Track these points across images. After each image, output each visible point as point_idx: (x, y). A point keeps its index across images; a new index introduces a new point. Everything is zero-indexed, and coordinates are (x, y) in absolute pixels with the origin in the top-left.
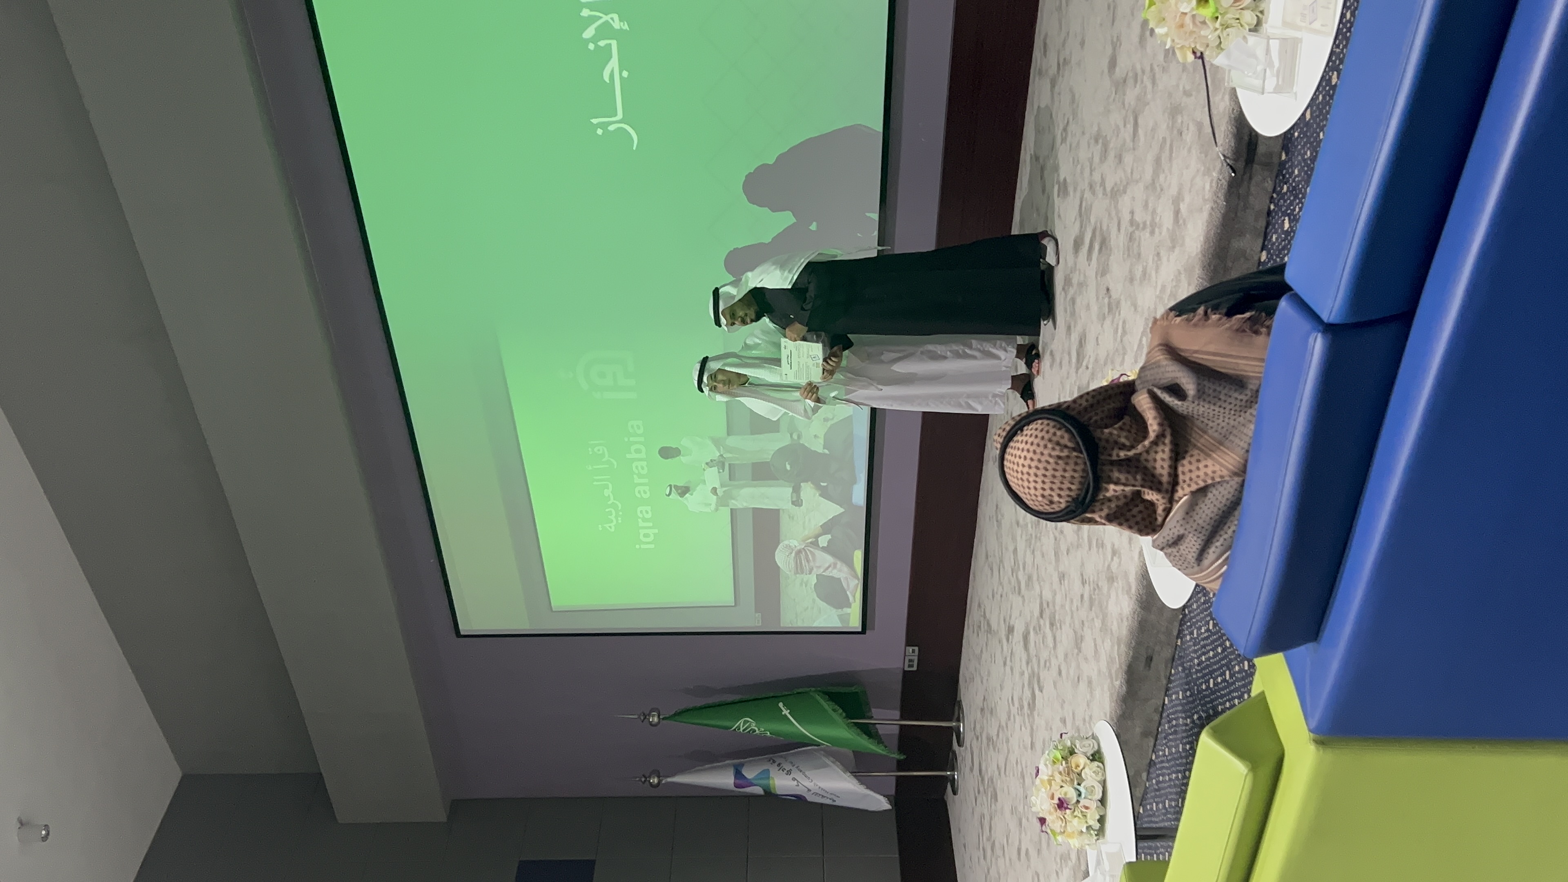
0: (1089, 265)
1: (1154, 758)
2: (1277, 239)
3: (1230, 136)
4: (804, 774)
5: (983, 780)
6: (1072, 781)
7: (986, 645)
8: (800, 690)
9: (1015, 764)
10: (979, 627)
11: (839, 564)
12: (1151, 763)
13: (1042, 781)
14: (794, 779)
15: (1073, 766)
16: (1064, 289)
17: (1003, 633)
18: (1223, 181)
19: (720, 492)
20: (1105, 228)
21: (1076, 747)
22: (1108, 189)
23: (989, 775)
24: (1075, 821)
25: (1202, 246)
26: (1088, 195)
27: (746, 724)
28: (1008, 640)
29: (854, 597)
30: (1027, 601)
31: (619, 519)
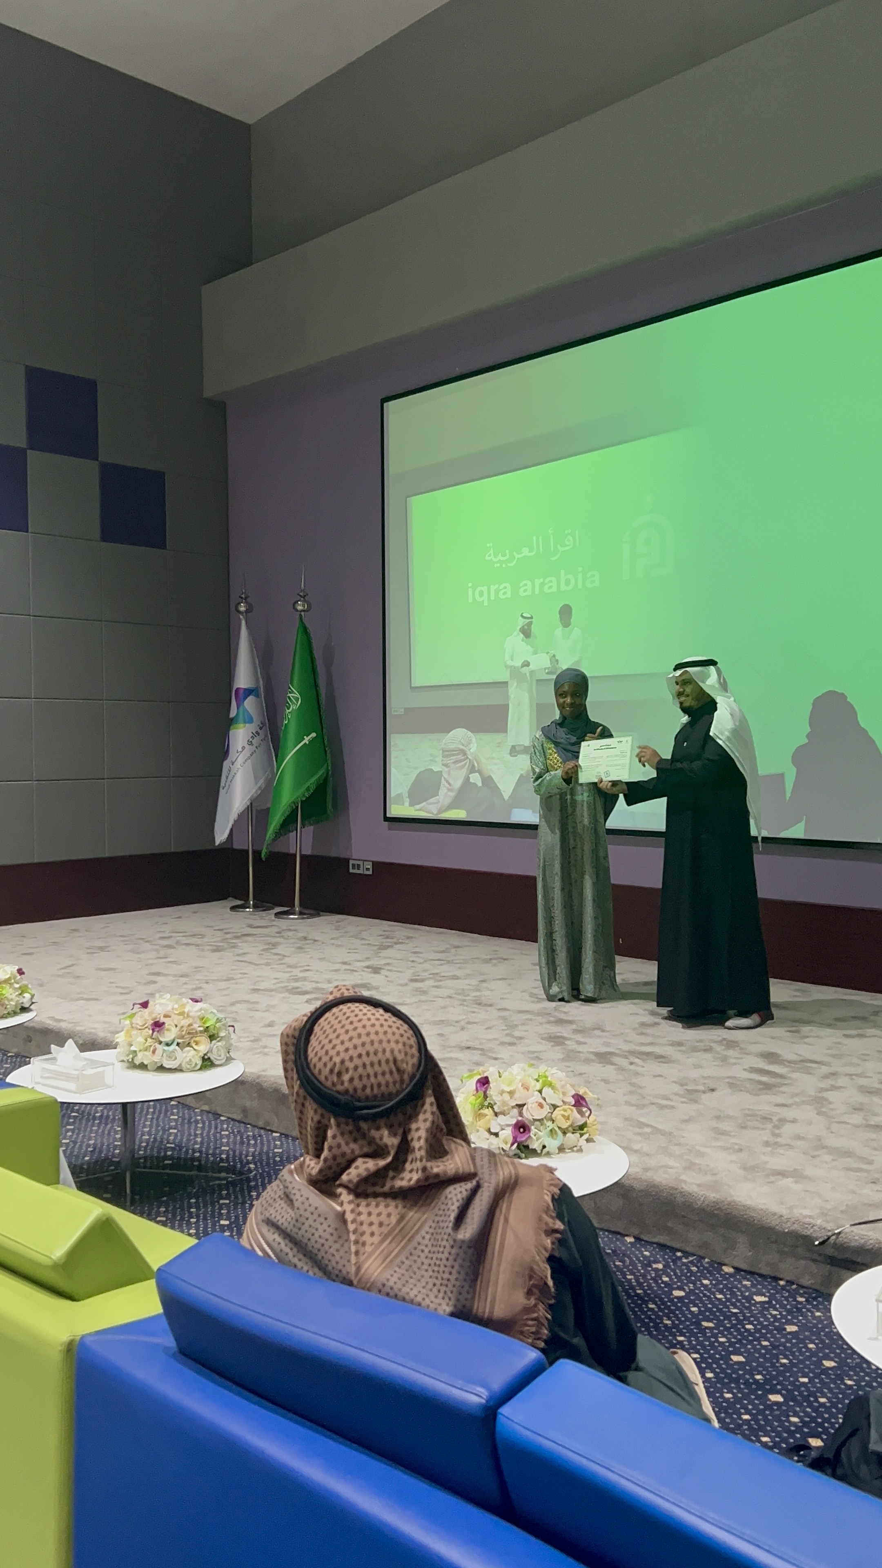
0: (745, 1070)
1: (222, 1118)
2: (745, 1286)
3: (862, 1241)
4: (249, 758)
5: (237, 937)
6: (182, 1037)
7: (369, 944)
8: (328, 752)
9: (243, 971)
10: (387, 938)
11: (453, 794)
12: (217, 1115)
13: (184, 1006)
14: (243, 748)
15: (197, 1039)
16: (724, 1039)
17: (375, 962)
18: (811, 1231)
19: (525, 670)
20: (783, 1089)
21: (219, 1041)
22: (825, 1094)
23: (240, 945)
24: (141, 1039)
25: (740, 1202)
26: (825, 1069)
27: (295, 700)
28: (368, 967)
29: (420, 810)
30: (401, 988)
31: (499, 565)
